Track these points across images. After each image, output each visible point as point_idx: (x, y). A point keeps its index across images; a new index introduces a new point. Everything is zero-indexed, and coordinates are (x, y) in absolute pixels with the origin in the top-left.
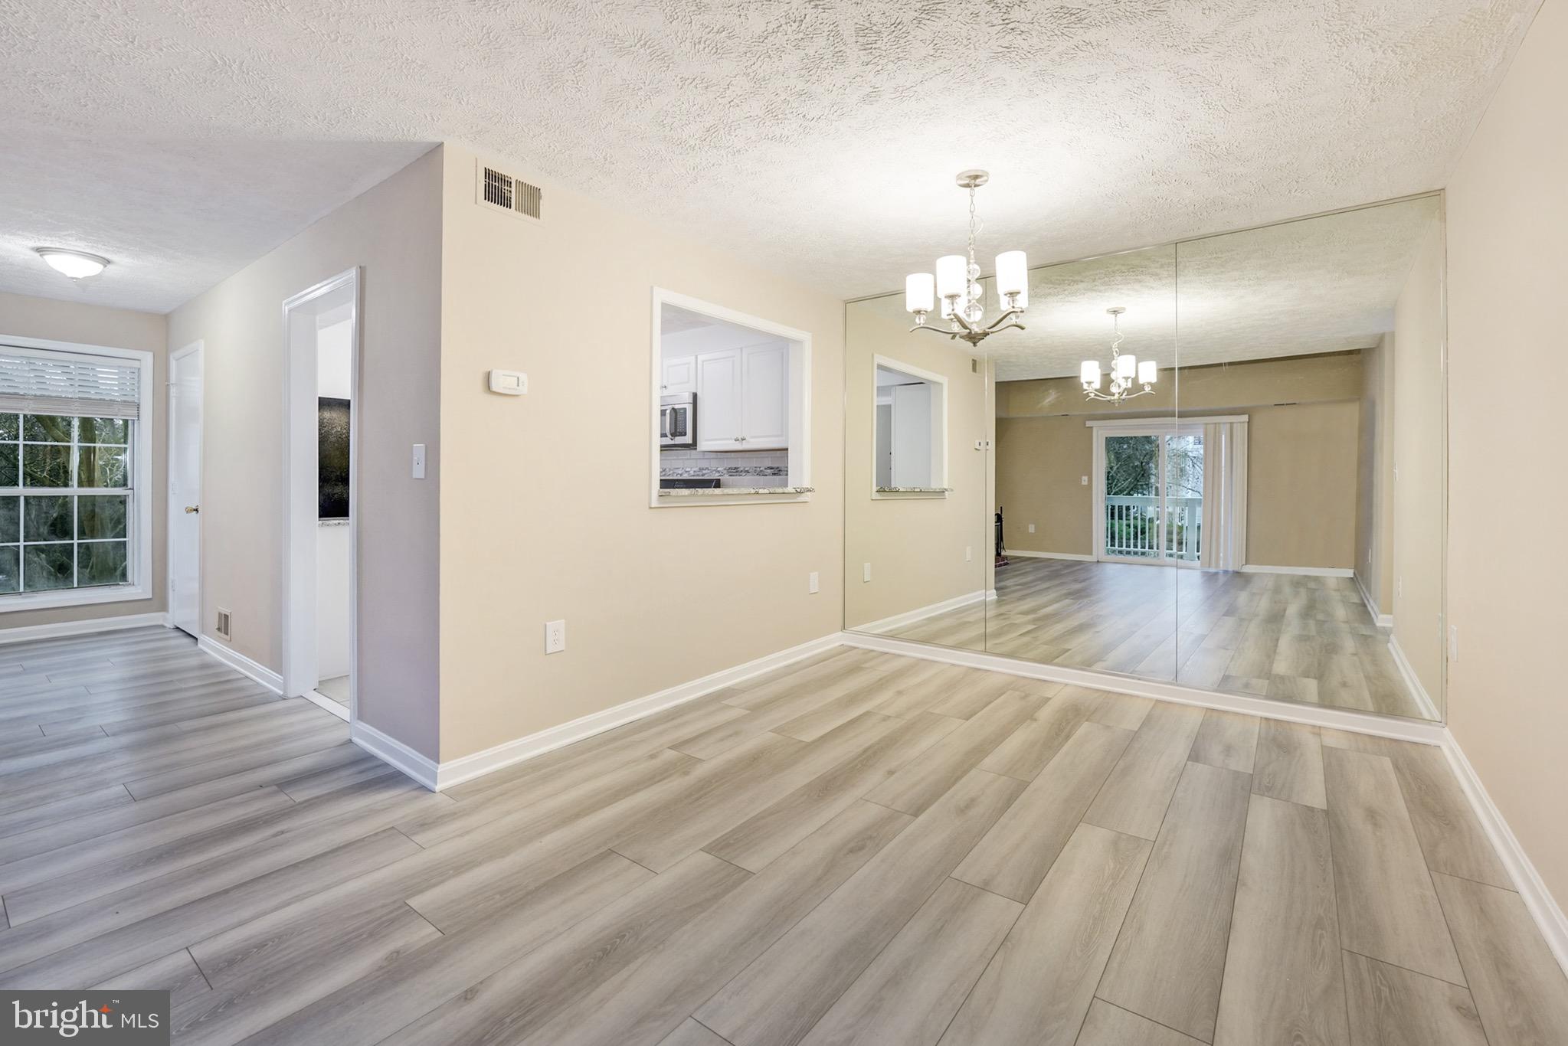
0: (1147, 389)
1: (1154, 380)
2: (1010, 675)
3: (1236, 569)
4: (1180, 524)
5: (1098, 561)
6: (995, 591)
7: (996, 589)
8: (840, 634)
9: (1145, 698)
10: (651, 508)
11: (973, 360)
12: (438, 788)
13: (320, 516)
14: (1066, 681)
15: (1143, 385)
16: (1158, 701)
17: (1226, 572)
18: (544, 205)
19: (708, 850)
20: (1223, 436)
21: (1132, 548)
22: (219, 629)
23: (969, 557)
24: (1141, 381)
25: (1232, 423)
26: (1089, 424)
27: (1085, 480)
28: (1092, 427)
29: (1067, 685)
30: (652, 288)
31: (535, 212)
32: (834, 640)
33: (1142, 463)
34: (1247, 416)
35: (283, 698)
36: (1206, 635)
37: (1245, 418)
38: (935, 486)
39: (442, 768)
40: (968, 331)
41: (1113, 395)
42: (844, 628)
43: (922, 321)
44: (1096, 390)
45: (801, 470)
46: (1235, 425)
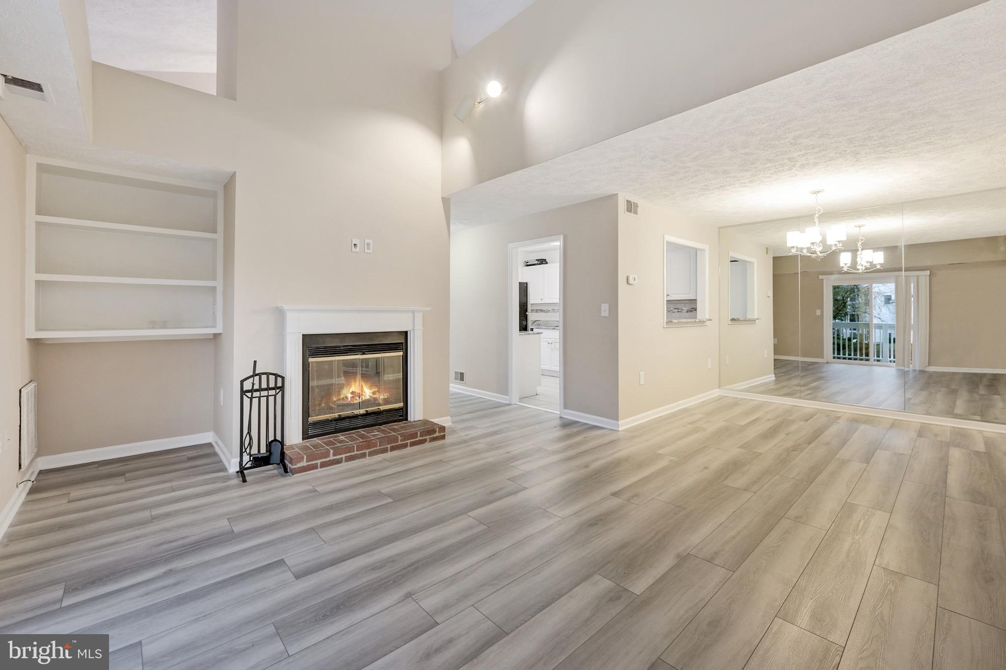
0: (878, 267)
1: (882, 261)
2: (814, 408)
3: (921, 369)
4: (866, 342)
5: (827, 362)
6: (774, 375)
7: (775, 374)
8: (718, 390)
9: (888, 418)
10: (664, 328)
11: (767, 248)
12: (620, 429)
13: (520, 330)
14: (846, 411)
15: (876, 265)
16: (895, 419)
17: (915, 371)
18: (639, 210)
19: (740, 447)
20: (912, 285)
21: (841, 355)
22: (455, 379)
23: (765, 357)
24: (874, 263)
25: (918, 276)
26: (821, 277)
27: (818, 312)
28: (823, 279)
29: (846, 413)
30: (664, 235)
31: (636, 213)
32: (716, 393)
33: (843, 297)
34: (929, 272)
35: (508, 405)
36: (911, 399)
37: (928, 272)
38: (749, 317)
39: (620, 422)
40: (816, 255)
41: (859, 270)
42: (719, 387)
43: (795, 251)
44: (848, 267)
45: (704, 310)
46: (920, 278)
